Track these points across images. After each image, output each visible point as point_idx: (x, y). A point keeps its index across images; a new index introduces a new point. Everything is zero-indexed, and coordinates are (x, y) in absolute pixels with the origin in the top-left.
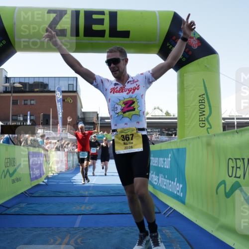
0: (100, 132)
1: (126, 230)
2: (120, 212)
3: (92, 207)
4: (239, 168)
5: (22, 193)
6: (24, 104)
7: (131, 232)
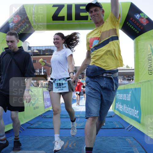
1: (103, 139)
3: (82, 124)
7: (106, 140)
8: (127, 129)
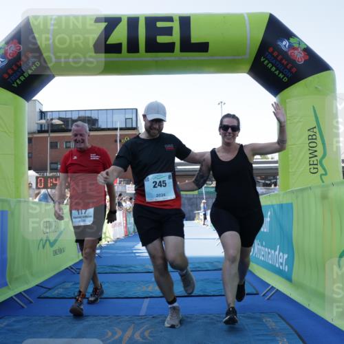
1: (212, 319)
2: (202, 294)
5: (67, 268)
6: (66, 147)
7: (218, 321)
8: (264, 295)
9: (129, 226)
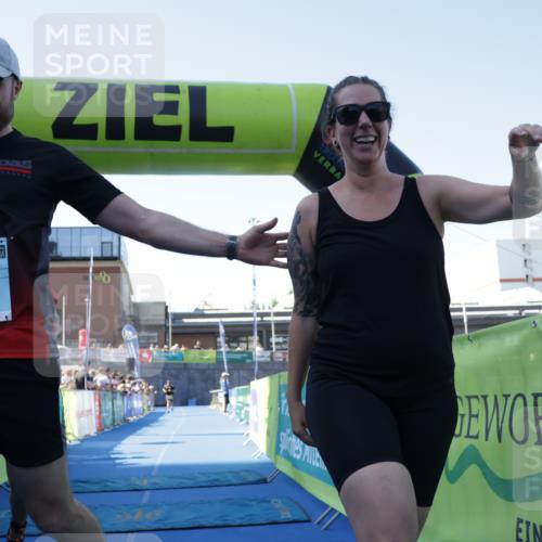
0: (173, 344)
2: (221, 523)
3: (158, 514)
4: (477, 416)
8: (319, 523)
9: (104, 415)
